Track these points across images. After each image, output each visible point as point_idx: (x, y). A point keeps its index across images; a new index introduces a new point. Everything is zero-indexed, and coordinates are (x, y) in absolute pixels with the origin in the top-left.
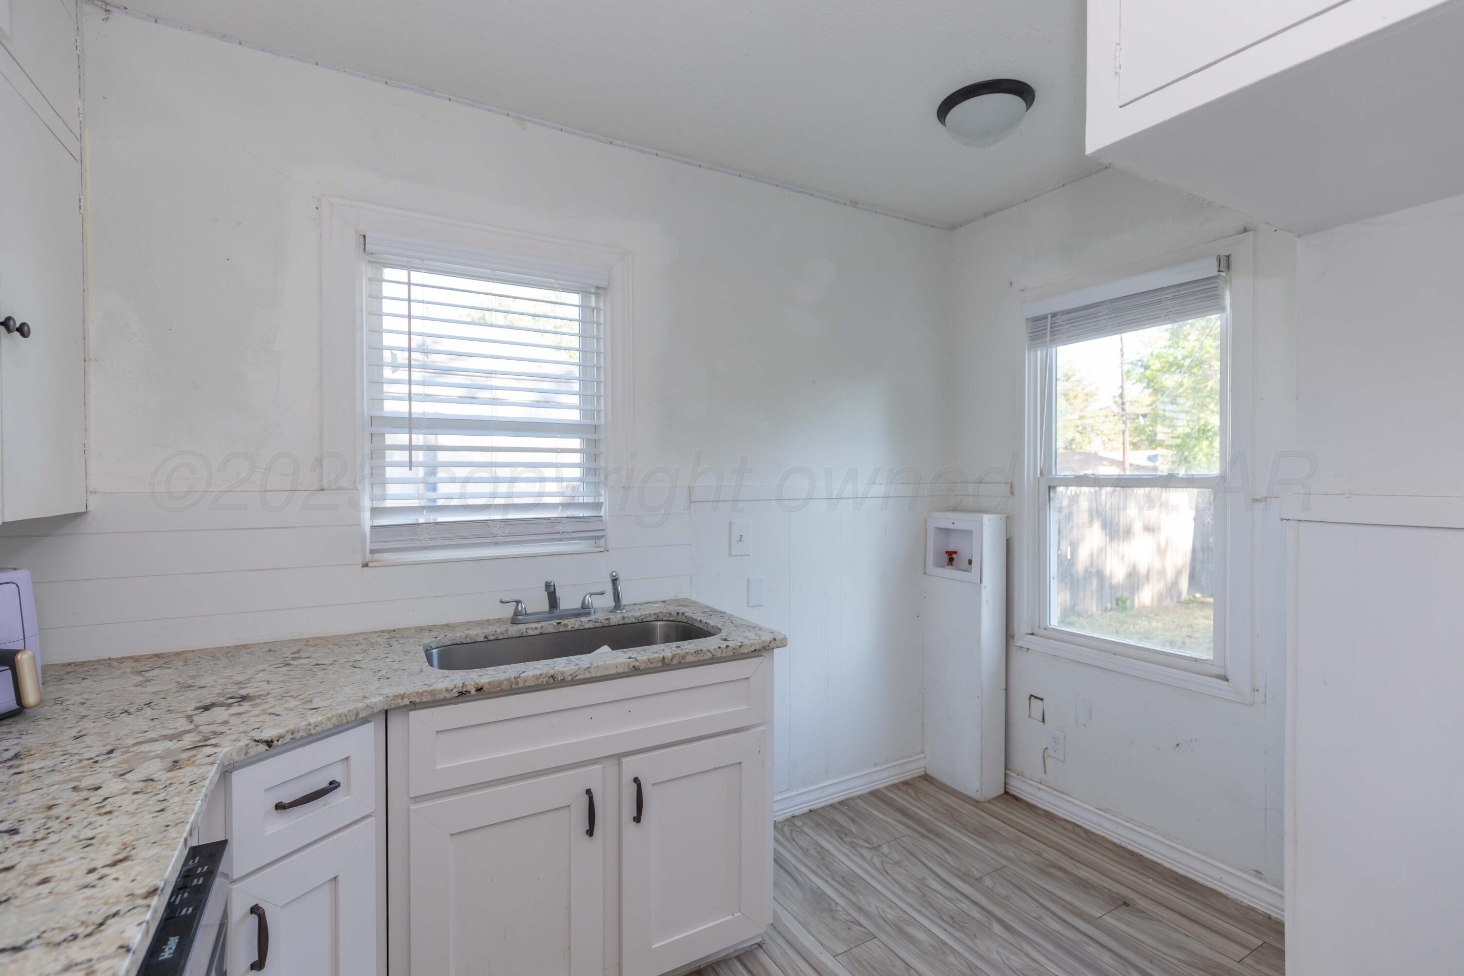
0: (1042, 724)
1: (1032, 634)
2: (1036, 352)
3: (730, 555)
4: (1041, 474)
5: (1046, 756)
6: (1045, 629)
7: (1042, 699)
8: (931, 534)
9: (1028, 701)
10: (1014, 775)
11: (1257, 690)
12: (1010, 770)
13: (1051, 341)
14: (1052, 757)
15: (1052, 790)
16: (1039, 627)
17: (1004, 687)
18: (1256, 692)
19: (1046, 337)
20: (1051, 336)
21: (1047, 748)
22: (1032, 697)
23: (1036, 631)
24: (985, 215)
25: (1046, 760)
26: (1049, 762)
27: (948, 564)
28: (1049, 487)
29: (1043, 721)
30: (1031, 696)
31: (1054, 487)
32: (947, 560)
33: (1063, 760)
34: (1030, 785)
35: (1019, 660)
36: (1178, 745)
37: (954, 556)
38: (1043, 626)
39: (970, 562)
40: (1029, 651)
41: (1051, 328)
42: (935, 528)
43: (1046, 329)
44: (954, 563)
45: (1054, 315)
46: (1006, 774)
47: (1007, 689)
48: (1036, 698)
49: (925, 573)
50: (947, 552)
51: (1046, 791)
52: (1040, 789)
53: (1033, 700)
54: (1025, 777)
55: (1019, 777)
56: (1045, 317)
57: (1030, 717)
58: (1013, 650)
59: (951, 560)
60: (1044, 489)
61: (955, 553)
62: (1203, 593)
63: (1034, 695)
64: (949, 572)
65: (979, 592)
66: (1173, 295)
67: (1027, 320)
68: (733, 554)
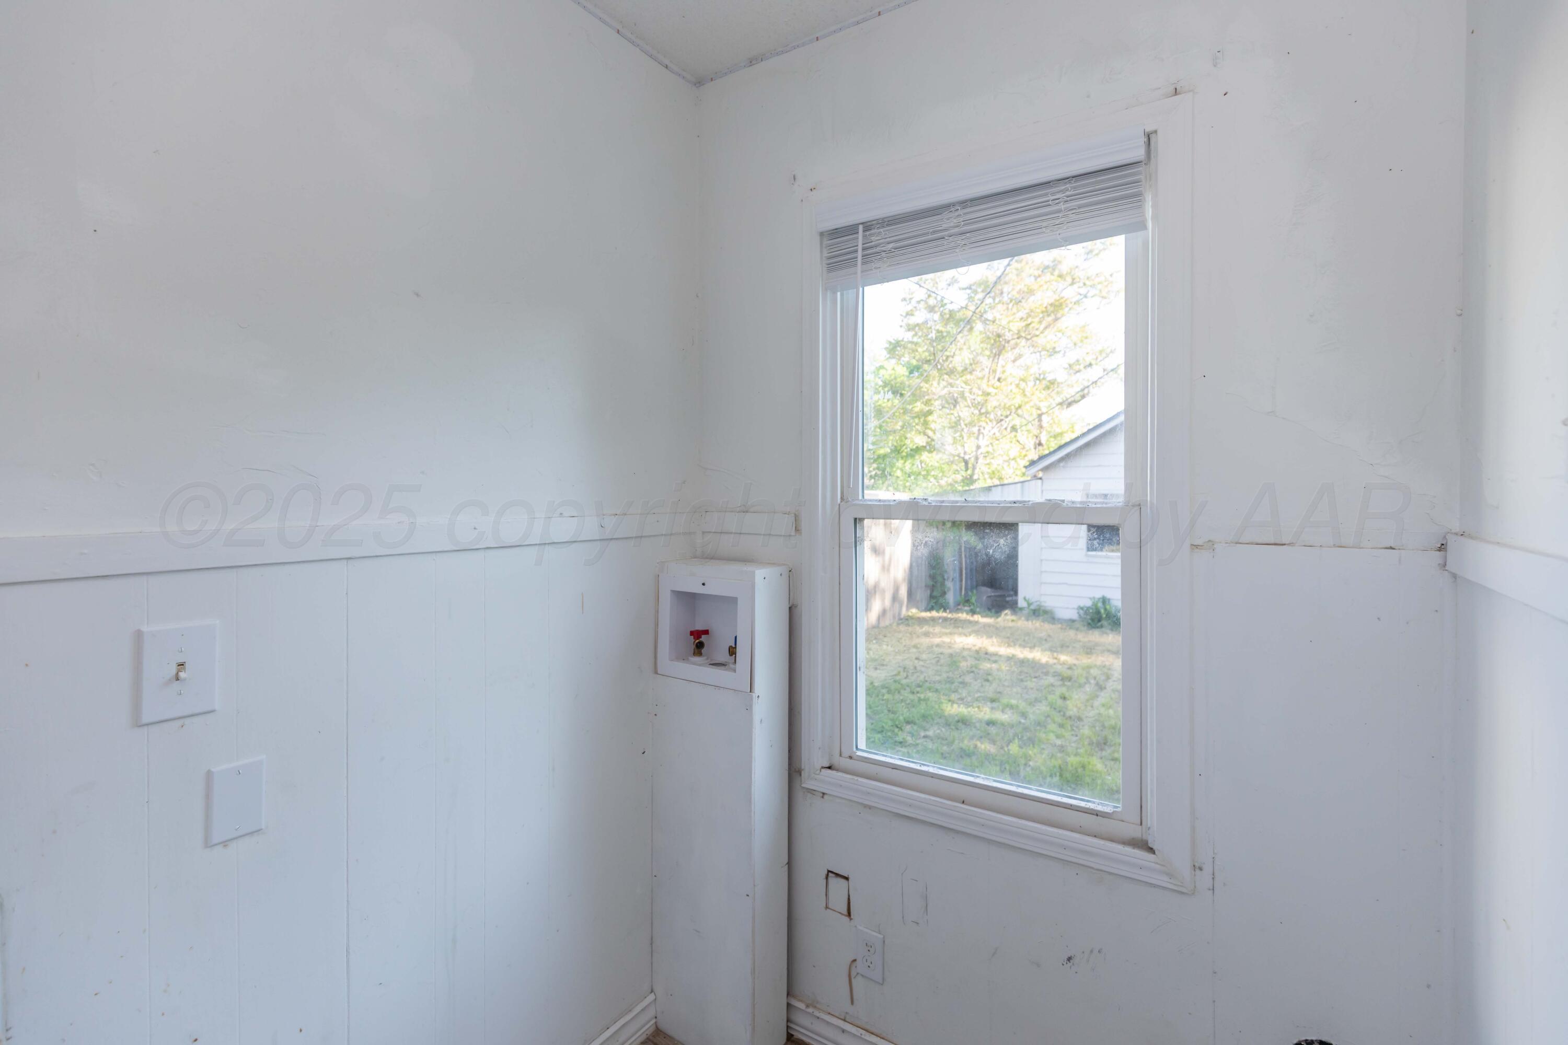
0: (847, 919)
1: (829, 768)
2: (835, 293)
3: (138, 723)
4: (842, 498)
5: (853, 973)
6: (851, 757)
7: (847, 879)
8: (666, 601)
9: (825, 881)
10: (801, 1006)
11: (1201, 869)
12: (794, 997)
13: (862, 272)
14: (862, 976)
15: (863, 1032)
16: (841, 755)
17: (786, 861)
18: (1198, 872)
19: (856, 265)
20: (863, 263)
21: (855, 960)
22: (830, 874)
23: (837, 760)
24: (751, 62)
25: (853, 980)
26: (858, 983)
27: (694, 654)
28: (855, 519)
29: (849, 914)
30: (829, 871)
31: (862, 520)
32: (693, 647)
33: (881, 982)
34: (828, 1023)
35: (808, 811)
36: (1069, 959)
37: (703, 638)
38: (846, 753)
39: (732, 651)
40: (826, 797)
41: (864, 249)
42: (673, 591)
43: (856, 251)
44: (703, 651)
45: (868, 226)
46: (789, 1005)
47: (789, 864)
48: (837, 875)
49: (656, 673)
50: (692, 633)
51: (854, 1035)
52: (843, 1031)
53: (833, 880)
54: (819, 1009)
55: (810, 1010)
56: (851, 230)
57: (827, 907)
58: (799, 796)
59: (699, 648)
60: (848, 524)
61: (706, 632)
62: (918, 608)
63: (831, 870)
64: (697, 669)
65: (749, 708)
66: (1068, 193)
67: (822, 234)
68: (145, 719)
